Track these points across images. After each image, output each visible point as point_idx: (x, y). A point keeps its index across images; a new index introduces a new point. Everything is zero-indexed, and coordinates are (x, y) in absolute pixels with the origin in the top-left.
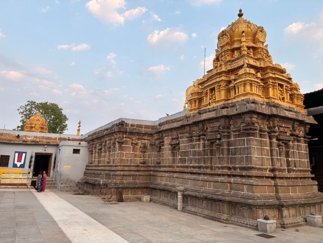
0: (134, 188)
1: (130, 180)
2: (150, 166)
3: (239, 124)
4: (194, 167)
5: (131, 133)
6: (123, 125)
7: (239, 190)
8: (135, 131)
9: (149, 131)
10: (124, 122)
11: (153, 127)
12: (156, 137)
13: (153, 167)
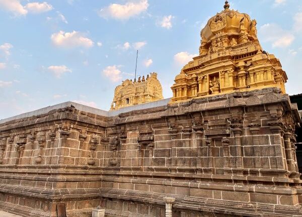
0: (81, 199)
1: (75, 187)
2: (100, 169)
3: (257, 118)
4: (180, 170)
5: (81, 123)
6: (71, 111)
7: (268, 202)
8: (86, 121)
9: (102, 123)
10: (74, 107)
11: (107, 119)
12: (110, 131)
13: (103, 169)
